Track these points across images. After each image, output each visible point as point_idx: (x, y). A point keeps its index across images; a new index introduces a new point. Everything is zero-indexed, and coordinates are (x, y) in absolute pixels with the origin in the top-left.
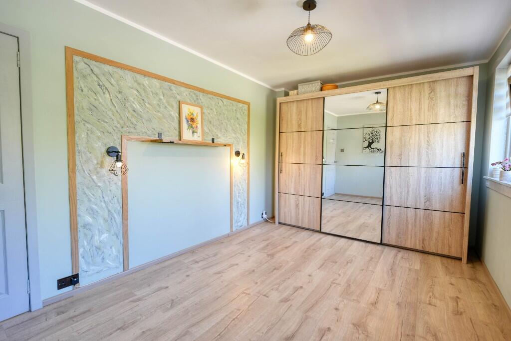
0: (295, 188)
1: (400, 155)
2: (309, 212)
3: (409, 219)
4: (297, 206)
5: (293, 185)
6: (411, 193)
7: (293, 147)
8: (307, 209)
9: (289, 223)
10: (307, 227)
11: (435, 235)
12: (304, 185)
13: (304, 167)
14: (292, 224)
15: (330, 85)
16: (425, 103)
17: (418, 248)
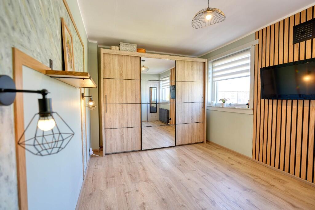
0: (119, 123)
1: (181, 97)
2: (132, 138)
3: (186, 130)
4: (122, 136)
5: (117, 120)
6: (186, 116)
7: (116, 91)
8: (130, 137)
9: (116, 151)
10: (131, 150)
11: (195, 134)
12: (127, 120)
13: (127, 106)
14: (118, 151)
15: (143, 50)
16: (190, 72)
17: (190, 143)
